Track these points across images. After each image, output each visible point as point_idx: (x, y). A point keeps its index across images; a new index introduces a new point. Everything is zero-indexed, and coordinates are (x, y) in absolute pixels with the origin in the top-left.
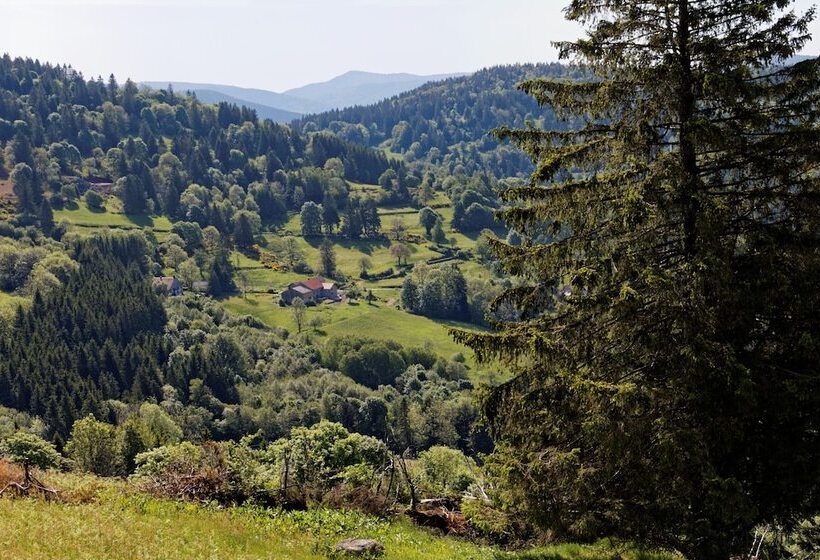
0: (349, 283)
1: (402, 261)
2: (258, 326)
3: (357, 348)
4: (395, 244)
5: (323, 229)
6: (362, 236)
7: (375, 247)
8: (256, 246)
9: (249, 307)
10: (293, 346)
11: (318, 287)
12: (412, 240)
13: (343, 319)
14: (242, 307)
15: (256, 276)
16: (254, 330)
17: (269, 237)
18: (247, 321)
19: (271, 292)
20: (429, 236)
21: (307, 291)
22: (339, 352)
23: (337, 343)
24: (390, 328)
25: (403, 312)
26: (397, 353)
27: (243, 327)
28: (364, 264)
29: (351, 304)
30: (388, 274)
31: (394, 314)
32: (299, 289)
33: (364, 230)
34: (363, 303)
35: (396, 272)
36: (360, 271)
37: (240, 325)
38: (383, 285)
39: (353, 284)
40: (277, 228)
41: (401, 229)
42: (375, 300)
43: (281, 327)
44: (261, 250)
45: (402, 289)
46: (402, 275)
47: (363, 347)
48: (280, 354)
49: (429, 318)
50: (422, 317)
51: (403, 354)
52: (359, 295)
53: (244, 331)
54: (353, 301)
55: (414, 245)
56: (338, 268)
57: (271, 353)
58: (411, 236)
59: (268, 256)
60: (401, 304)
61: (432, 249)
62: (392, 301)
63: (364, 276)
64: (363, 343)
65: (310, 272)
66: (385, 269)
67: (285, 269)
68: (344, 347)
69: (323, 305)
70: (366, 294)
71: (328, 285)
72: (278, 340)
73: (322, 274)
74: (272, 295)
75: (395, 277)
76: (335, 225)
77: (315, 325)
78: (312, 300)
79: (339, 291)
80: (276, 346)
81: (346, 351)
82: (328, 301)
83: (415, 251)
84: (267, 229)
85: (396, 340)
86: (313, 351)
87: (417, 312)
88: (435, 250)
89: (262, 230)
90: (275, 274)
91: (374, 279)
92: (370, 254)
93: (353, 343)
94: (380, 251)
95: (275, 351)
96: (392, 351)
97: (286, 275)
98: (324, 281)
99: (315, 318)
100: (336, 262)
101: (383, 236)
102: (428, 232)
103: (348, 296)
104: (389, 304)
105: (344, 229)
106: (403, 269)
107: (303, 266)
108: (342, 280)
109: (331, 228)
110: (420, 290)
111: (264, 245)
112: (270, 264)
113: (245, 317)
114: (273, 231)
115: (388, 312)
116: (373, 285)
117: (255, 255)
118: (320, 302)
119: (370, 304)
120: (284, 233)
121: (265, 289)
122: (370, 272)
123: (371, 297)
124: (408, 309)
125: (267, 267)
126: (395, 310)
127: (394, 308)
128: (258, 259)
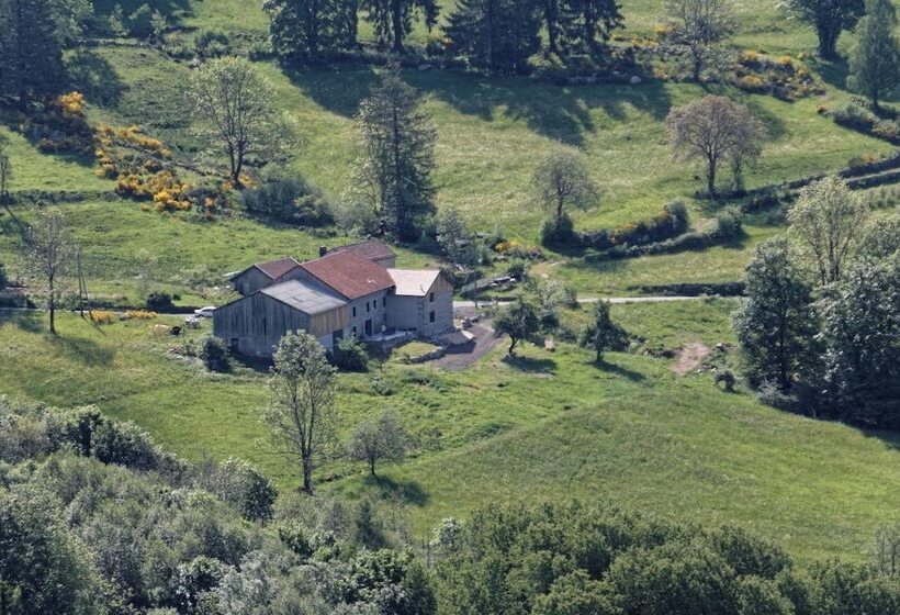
0: (498, 272)
1: (724, 173)
2: (135, 457)
3: (596, 564)
4: (687, 102)
5: (366, 30)
6: (535, 60)
7: (597, 113)
8: (73, 101)
9: (72, 369)
10: (304, 550)
11: (372, 284)
12: (755, 80)
13: (493, 430)
14: (41, 372)
15: (82, 233)
16: (118, 475)
17: (126, 61)
18: (82, 435)
19: (161, 304)
20: (832, 66)
21: (325, 302)
22: (516, 582)
23: (504, 540)
24: (701, 475)
25: (749, 400)
26: (770, 588)
27: (68, 460)
28: (563, 185)
29: (515, 362)
30: (664, 234)
31: (716, 411)
32: (290, 293)
33: (544, 34)
34: (571, 361)
35: (702, 225)
36: (544, 217)
37: (53, 449)
38: (646, 278)
39: (517, 273)
40: (159, 22)
41: (708, 32)
42: (621, 347)
43: (238, 462)
44: (98, 119)
45: (743, 304)
46: (730, 237)
47: (621, 561)
48: (250, 585)
49: (869, 429)
50: (838, 427)
51: (795, 593)
52: (551, 322)
53: (79, 481)
54: (527, 349)
55: (769, 103)
56: (443, 202)
57: (205, 581)
58: (753, 65)
59: (127, 143)
60: (736, 364)
61: (848, 122)
62: (695, 351)
63: (560, 239)
64: (619, 541)
65: (321, 221)
66: (651, 209)
67: (209, 204)
68: (537, 558)
69: (395, 367)
70: (582, 322)
71: (414, 279)
72: (233, 524)
73: (373, 230)
74: (165, 321)
75: (698, 244)
76: (418, 13)
77: (373, 457)
78: (347, 343)
79: (458, 304)
80: (230, 551)
81: (546, 577)
82: (416, 349)
83: (777, 130)
84: (118, 26)
85: (758, 532)
86: (397, 576)
87: (814, 404)
88: (863, 127)
89: (94, 29)
90: (166, 225)
91: (607, 251)
92: (577, 141)
93: (574, 539)
94: (620, 130)
95: (228, 574)
96: (752, 580)
97: (216, 231)
98: (391, 261)
99: (370, 422)
100: (435, 177)
101: (628, 63)
102: (827, 48)
103: (504, 327)
104: (685, 364)
105: (457, 27)
106: (731, 211)
107: (292, 190)
108: (466, 256)
109: (402, 28)
110: (824, 306)
111: (109, 95)
112: (145, 181)
113: (69, 417)
114: (142, 32)
115: (688, 403)
116: (603, 280)
117: (73, 142)
118: (381, 353)
119: (600, 364)
120: (190, 42)
121: (132, 290)
122: (585, 223)
123: (607, 335)
124: (771, 390)
125: (127, 193)
126: (715, 391)
127: (707, 384)
128: (87, 159)
